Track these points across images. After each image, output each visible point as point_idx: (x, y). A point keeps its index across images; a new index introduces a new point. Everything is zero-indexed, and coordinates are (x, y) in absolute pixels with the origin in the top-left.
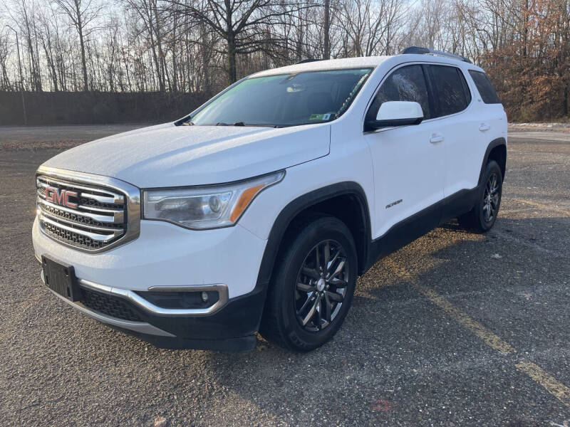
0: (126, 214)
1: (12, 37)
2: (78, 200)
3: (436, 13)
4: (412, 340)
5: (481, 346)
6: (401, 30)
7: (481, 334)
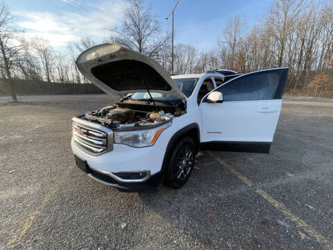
0: (107, 141)
1: (70, 65)
2: (88, 134)
3: (205, 59)
4: (217, 181)
5: (241, 183)
6: (195, 65)
7: (240, 177)
